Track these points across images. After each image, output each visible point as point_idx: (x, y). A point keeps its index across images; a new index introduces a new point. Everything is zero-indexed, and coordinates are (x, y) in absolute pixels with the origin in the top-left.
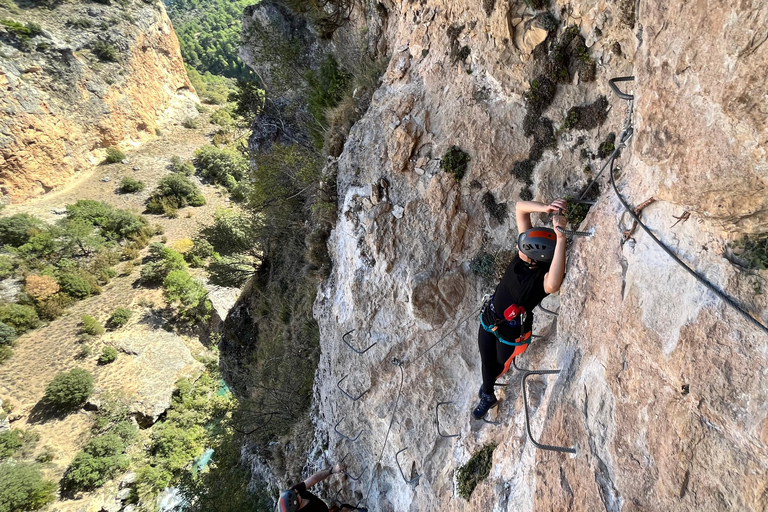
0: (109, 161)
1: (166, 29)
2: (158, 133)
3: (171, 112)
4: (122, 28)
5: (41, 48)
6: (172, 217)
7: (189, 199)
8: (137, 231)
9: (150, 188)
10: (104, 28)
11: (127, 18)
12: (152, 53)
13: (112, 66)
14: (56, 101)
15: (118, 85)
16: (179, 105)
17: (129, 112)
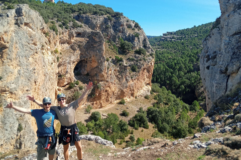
0: (120, 103)
1: (153, 64)
2: (136, 98)
3: (142, 91)
4: (142, 62)
5: (120, 65)
6: (136, 129)
7: (144, 124)
8: (126, 130)
9: (131, 116)
10: (137, 61)
11: (144, 59)
12: (145, 71)
13: (134, 73)
14: (117, 81)
15: (133, 79)
16: (145, 90)
17: (132, 88)
